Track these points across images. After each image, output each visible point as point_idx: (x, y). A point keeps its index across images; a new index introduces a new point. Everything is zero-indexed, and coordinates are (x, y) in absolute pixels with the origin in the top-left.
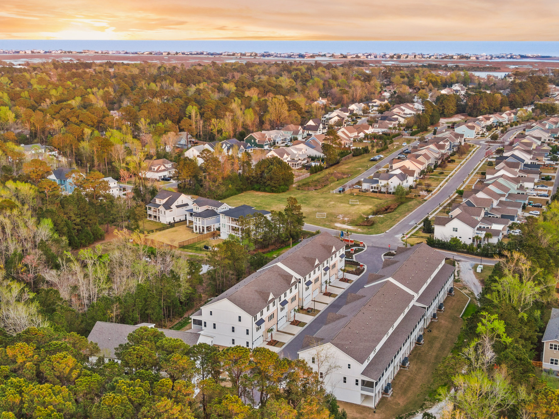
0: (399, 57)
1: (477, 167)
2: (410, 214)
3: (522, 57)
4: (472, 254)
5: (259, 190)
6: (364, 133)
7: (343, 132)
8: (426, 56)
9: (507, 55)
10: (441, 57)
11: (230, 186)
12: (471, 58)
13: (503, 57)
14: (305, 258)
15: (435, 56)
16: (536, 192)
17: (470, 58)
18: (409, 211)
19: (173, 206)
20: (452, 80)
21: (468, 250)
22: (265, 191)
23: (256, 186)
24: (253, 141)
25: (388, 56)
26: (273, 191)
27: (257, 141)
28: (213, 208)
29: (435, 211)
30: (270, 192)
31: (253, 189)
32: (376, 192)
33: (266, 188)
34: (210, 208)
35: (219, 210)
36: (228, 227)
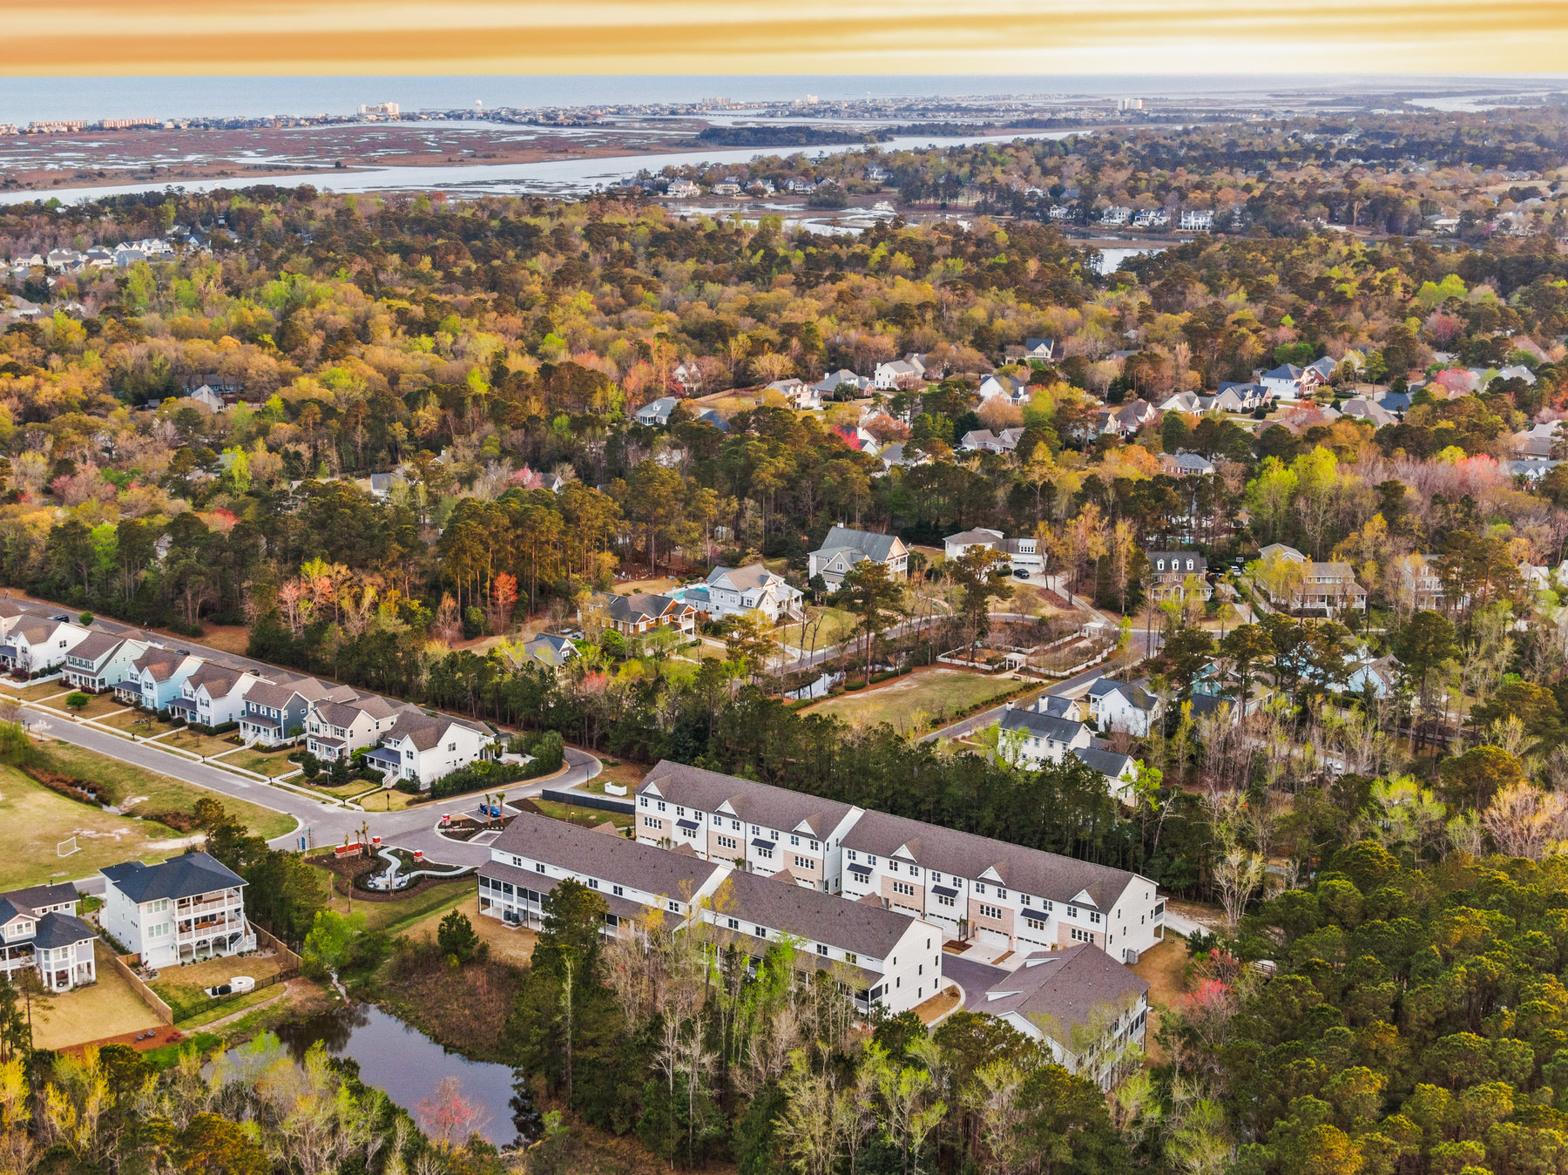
34: (39, 912)
35: (73, 908)
36: (174, 930)
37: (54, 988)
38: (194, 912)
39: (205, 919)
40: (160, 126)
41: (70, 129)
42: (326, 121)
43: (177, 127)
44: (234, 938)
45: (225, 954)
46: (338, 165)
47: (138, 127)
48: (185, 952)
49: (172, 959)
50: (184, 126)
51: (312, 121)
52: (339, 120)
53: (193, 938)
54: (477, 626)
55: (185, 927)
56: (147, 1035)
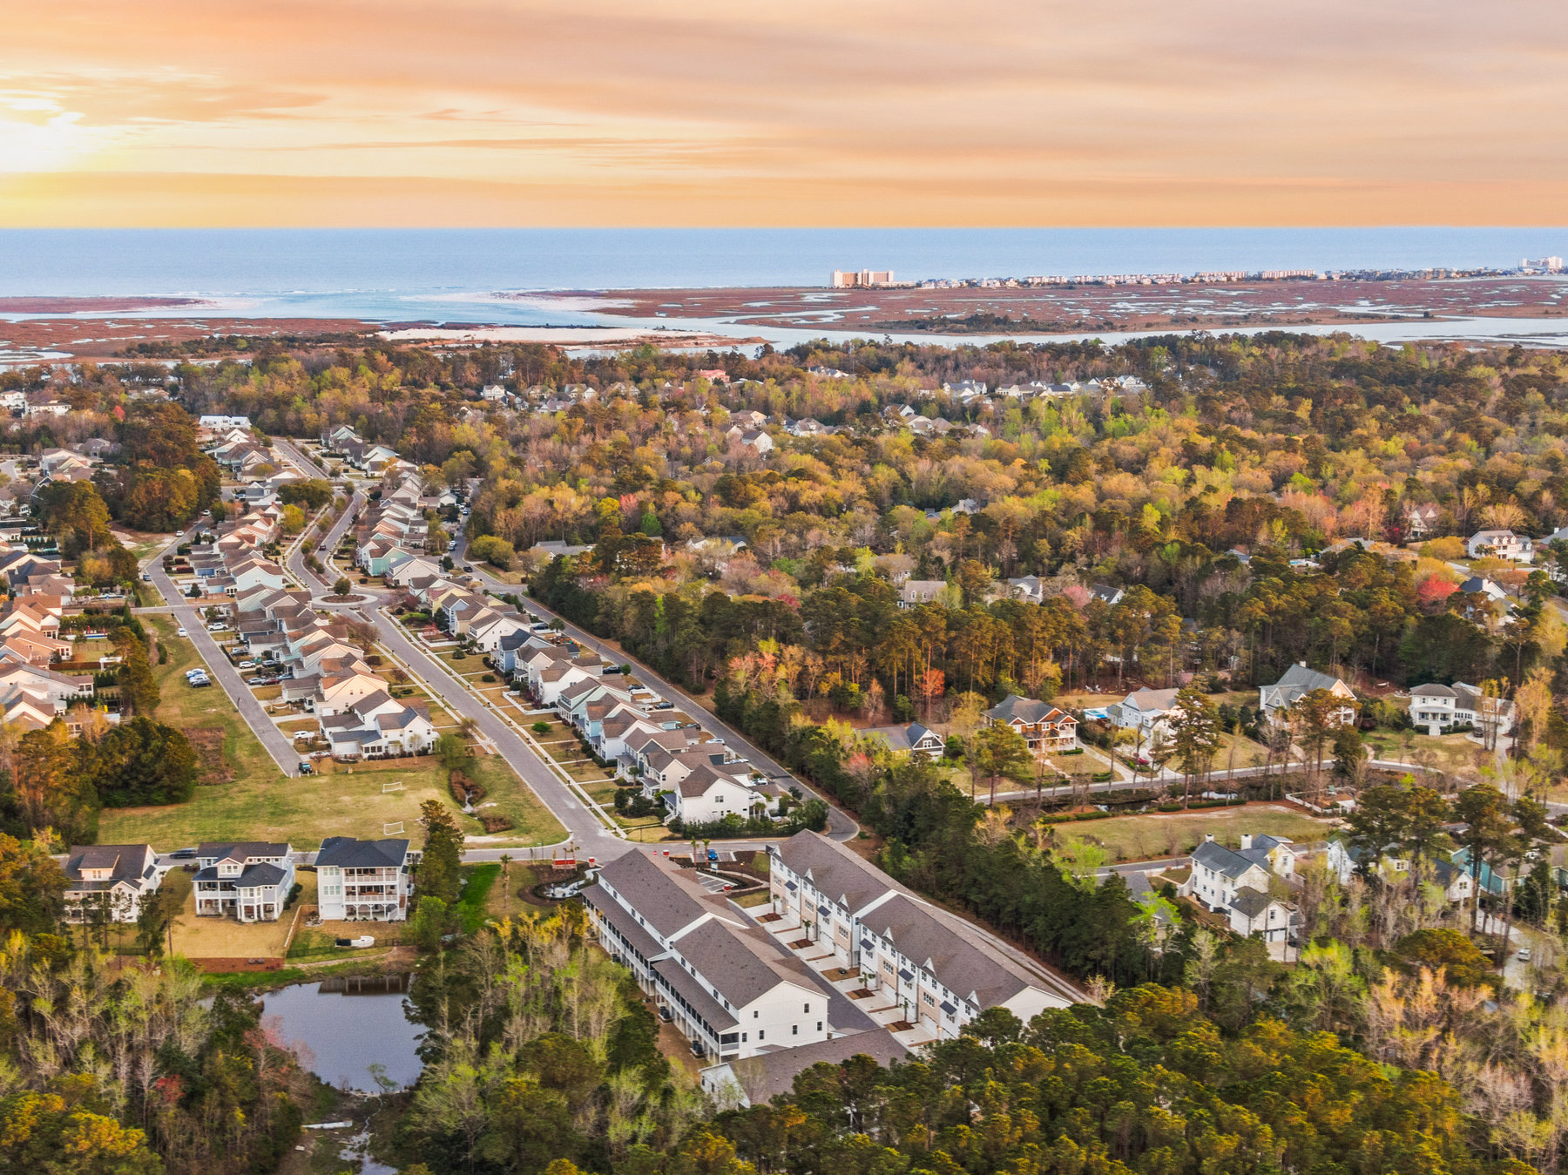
1: (442, 666)
7: (21, 621)
16: (647, 700)
18: (516, 782)
19: (143, 879)
26: (170, 800)
29: (560, 774)
31: (109, 804)
32: (380, 758)
33: (154, 796)
34: (255, 861)
35: (284, 862)
36: (344, 892)
37: (244, 919)
38: (358, 881)
39: (370, 888)
40: (1314, 278)
41: (1229, 279)
42: (1479, 274)
43: (1330, 278)
44: (390, 908)
45: (380, 919)
46: (1427, 315)
47: (1292, 278)
48: (351, 911)
49: (342, 914)
50: (1336, 278)
51: (1463, 274)
52: (1493, 273)
53: (357, 902)
54: (903, 713)
55: (350, 892)
56: (257, 962)
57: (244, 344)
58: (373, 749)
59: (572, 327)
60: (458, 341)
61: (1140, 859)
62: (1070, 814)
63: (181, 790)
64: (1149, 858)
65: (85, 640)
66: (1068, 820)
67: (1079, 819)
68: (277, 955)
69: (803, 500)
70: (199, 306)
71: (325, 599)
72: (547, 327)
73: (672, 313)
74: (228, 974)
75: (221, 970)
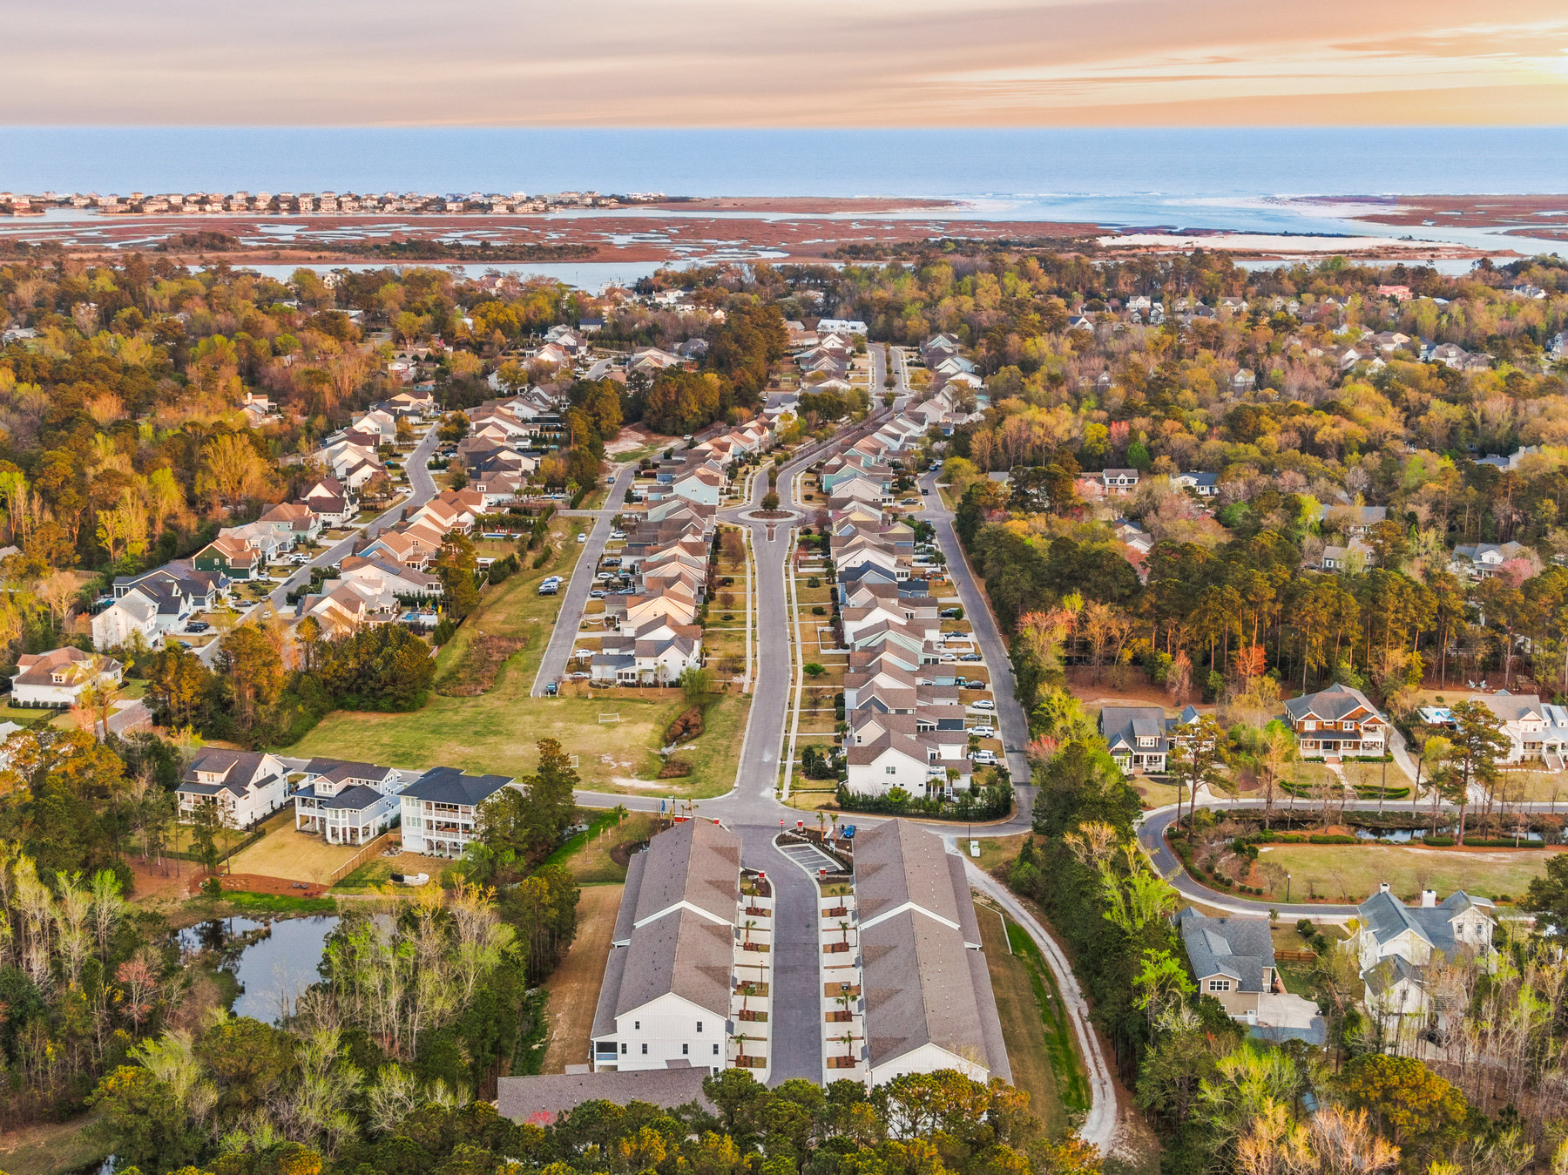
0: (294, 206)
1: (789, 594)
2: (746, 734)
3: (624, 201)
4: (936, 817)
5: (357, 708)
6: (474, 513)
7: (428, 517)
8: (369, 203)
9: (582, 197)
10: (412, 206)
11: (300, 708)
12: (496, 209)
13: (573, 203)
14: (710, 883)
15: (395, 205)
16: (955, 650)
17: (490, 207)
18: (738, 726)
19: (251, 787)
20: (543, 316)
21: (929, 809)
22: (376, 709)
23: (351, 699)
24: (217, 561)
25: (261, 205)
26: (396, 708)
27: (229, 561)
28: (364, 781)
29: (789, 722)
30: (391, 712)
31: (343, 706)
32: (632, 685)
33: (381, 703)
34: (356, 782)
35: (381, 787)
36: (424, 825)
39: (450, 825)
45: (455, 857)
48: (430, 846)
49: (423, 848)
53: (436, 837)
54: (1213, 692)
56: (300, 886)
57: (952, 246)
58: (627, 676)
59: (1311, 235)
60: (1176, 248)
61: (1341, 900)
62: (1308, 834)
63: (406, 699)
64: (1352, 900)
65: (481, 539)
66: (1297, 841)
67: (1313, 841)
68: (323, 881)
69: (1319, 437)
70: (956, 208)
71: (752, 515)
72: (1285, 234)
73: (1442, 221)
74: (267, 895)
75: (263, 890)
